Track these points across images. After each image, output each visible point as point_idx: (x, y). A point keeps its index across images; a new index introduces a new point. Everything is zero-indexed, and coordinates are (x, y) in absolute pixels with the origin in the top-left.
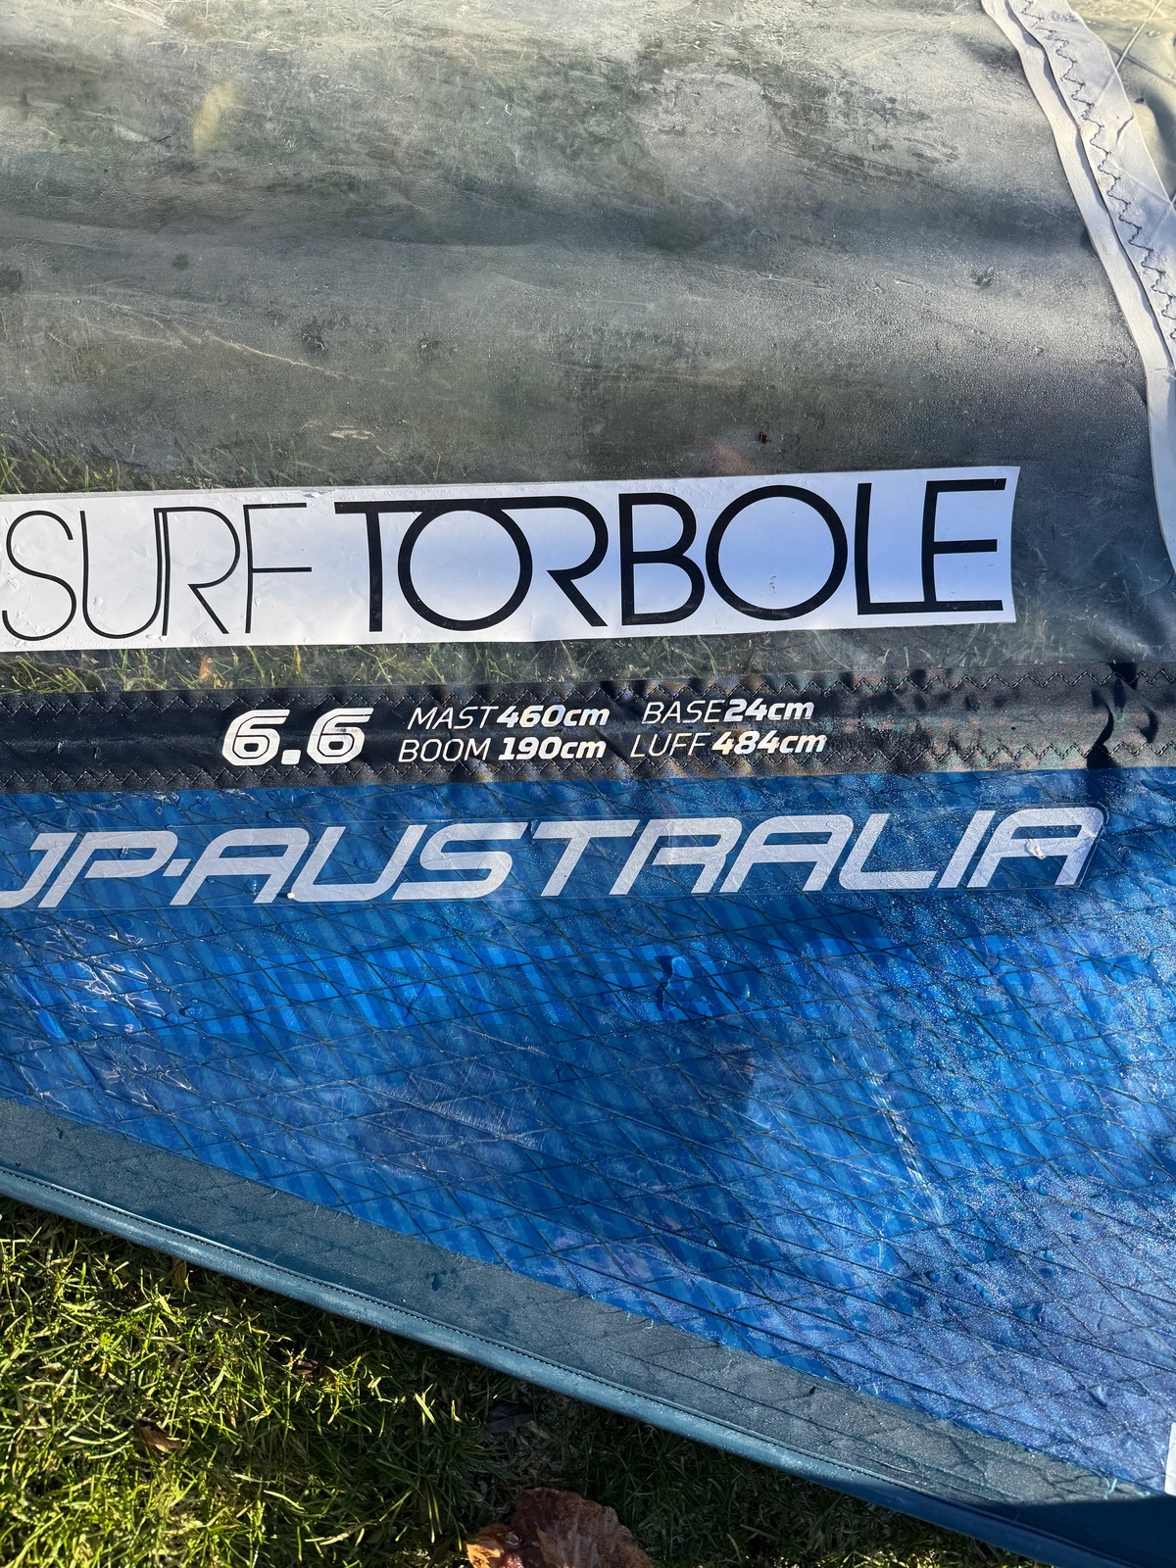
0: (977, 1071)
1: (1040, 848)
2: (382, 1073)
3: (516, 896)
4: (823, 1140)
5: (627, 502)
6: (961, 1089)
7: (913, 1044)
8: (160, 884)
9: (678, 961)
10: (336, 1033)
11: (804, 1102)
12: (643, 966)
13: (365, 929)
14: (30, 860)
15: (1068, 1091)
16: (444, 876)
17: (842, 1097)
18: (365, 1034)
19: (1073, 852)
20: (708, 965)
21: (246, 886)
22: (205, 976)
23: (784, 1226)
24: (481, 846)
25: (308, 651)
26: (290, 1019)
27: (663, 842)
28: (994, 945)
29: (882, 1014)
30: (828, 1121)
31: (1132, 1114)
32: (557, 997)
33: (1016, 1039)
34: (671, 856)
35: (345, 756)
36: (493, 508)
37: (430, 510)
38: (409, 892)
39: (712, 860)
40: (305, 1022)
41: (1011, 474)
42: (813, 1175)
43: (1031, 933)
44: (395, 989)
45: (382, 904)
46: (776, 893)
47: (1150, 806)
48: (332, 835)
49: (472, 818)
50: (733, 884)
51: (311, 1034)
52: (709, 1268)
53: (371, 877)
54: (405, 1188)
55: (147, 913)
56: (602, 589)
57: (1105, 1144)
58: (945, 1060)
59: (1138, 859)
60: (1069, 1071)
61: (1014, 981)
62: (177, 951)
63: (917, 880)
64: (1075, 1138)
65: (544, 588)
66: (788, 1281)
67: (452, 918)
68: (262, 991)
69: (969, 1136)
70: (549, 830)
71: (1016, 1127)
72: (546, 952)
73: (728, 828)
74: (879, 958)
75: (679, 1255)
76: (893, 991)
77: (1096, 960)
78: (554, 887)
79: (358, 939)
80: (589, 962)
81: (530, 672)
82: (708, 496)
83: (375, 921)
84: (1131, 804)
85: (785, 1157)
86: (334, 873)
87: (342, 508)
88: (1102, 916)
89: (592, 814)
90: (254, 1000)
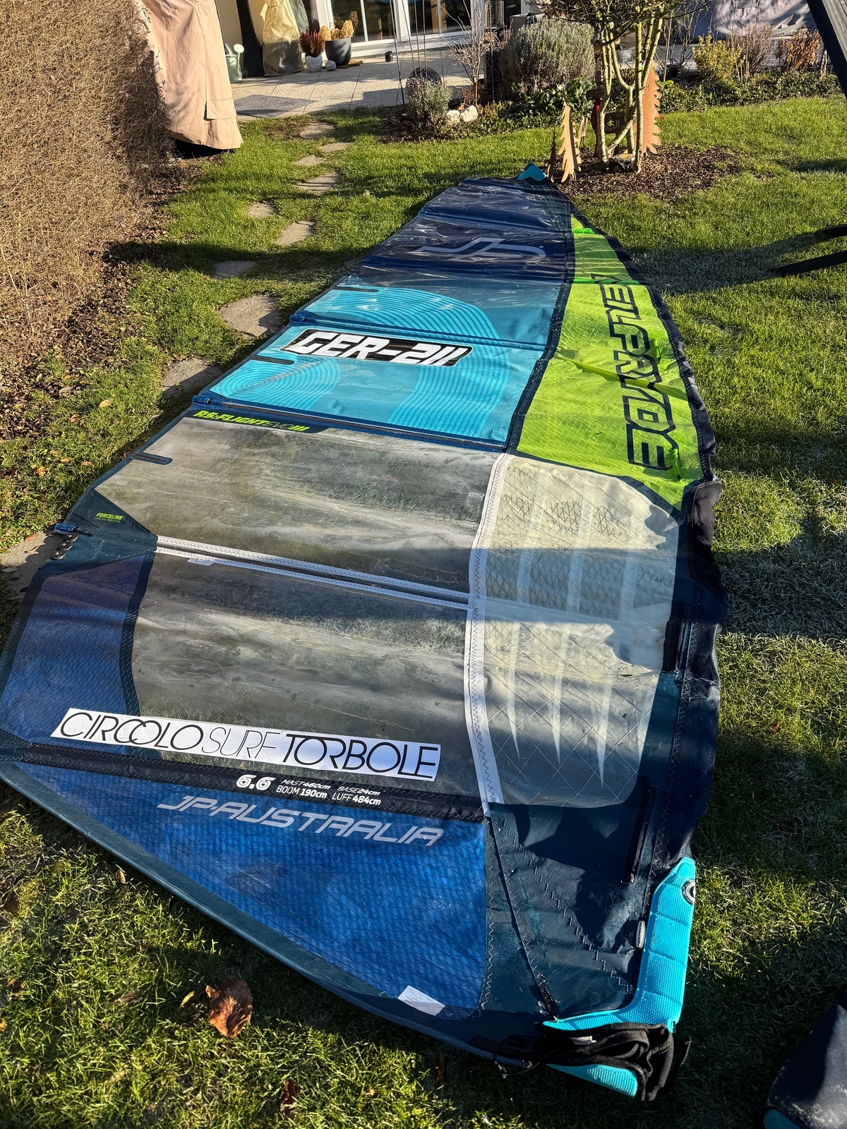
0: (390, 888)
1: (425, 837)
2: (240, 866)
3: (291, 830)
4: (344, 899)
5: (352, 742)
6: (385, 892)
7: (376, 878)
8: (209, 811)
9: (325, 850)
10: (233, 853)
11: (343, 887)
12: (316, 850)
13: (251, 829)
14: (181, 800)
15: (415, 901)
16: (276, 820)
17: (353, 888)
18: (240, 855)
19: (433, 839)
20: (332, 852)
21: (228, 814)
22: (209, 833)
23: (326, 919)
24: (288, 815)
25: (266, 764)
26: (224, 848)
27: (333, 822)
28: (405, 857)
29: (370, 869)
30: (347, 893)
31: (431, 913)
32: (291, 855)
33: (403, 882)
34: (334, 826)
35: (264, 788)
36: (321, 739)
37: (307, 738)
38: (266, 823)
39: (344, 828)
40: (227, 850)
41: (438, 746)
42: (338, 908)
43: (415, 856)
44: (252, 846)
45: (257, 825)
46: (356, 839)
47: (456, 831)
48: (253, 807)
49: (288, 808)
50: (346, 835)
51: (227, 852)
52: (302, 928)
53: (258, 818)
54: (233, 893)
55: (203, 816)
56: (340, 762)
57: (421, 918)
58: (383, 883)
59: (449, 843)
60: (416, 896)
61: (407, 866)
62: (205, 827)
63: (393, 840)
64: (413, 915)
65: (327, 758)
66: (321, 934)
67: (273, 831)
68: (220, 840)
69: (383, 907)
70: (306, 814)
71: (397, 907)
72: (293, 844)
73: (350, 821)
74: (375, 855)
75: (295, 922)
76: (376, 864)
77: (430, 866)
78: (301, 829)
79: (249, 831)
80: (303, 848)
81: (317, 776)
82: (371, 742)
83: (254, 827)
84: (451, 829)
85: (332, 901)
86: (250, 815)
87: (288, 735)
88: (435, 855)
89: (318, 812)
90: (218, 842)
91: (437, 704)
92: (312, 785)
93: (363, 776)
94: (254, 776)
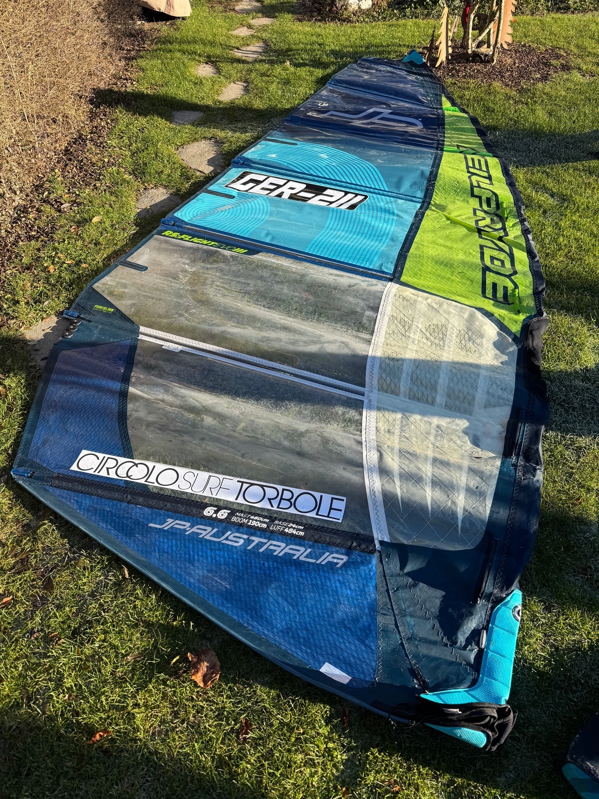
0: (312, 595)
1: (335, 561)
2: (208, 571)
3: (242, 548)
4: (280, 600)
5: (283, 490)
6: (308, 597)
7: (302, 587)
8: (185, 530)
9: (266, 564)
10: (203, 562)
11: (279, 592)
12: (259, 563)
13: (215, 546)
14: (165, 522)
15: (328, 605)
16: (231, 541)
17: (286, 592)
18: (208, 563)
19: (341, 563)
20: (271, 566)
21: (198, 534)
22: (185, 546)
23: (268, 612)
24: (240, 538)
25: (224, 500)
26: (196, 557)
27: (271, 545)
28: (322, 573)
29: (298, 580)
30: (282, 596)
31: (340, 613)
32: (243, 565)
33: (321, 591)
34: (272, 547)
35: (223, 517)
36: (262, 486)
37: (252, 484)
38: (224, 542)
39: (279, 549)
40: (198, 559)
41: (345, 498)
42: (276, 605)
43: (329, 573)
44: (215, 557)
45: (219, 543)
46: (288, 558)
47: (357, 558)
48: (216, 530)
49: (240, 533)
50: (281, 555)
51: (198, 561)
52: (252, 617)
53: (219, 538)
54: (204, 589)
55: (181, 534)
56: (275, 503)
57: (333, 617)
58: (307, 591)
59: (352, 566)
60: (329, 601)
61: (323, 580)
62: (183, 542)
63: (313, 561)
64: (327, 614)
65: (266, 499)
66: (265, 623)
67: (230, 548)
68: (193, 552)
69: (307, 607)
70: (252, 538)
71: (317, 608)
72: (244, 558)
73: (283, 545)
74: (301, 571)
75: (247, 613)
76: (302, 577)
77: (339, 581)
78: (249, 548)
79: (213, 547)
80: (250, 561)
81: (259, 512)
82: (297, 492)
83: (217, 545)
84: (353, 557)
85: (272, 600)
86: (213, 536)
87: (238, 481)
88: (342, 574)
89: (260, 537)
90: (191, 553)
91: (344, 469)
92: (256, 518)
93: (292, 515)
94: (216, 509)
